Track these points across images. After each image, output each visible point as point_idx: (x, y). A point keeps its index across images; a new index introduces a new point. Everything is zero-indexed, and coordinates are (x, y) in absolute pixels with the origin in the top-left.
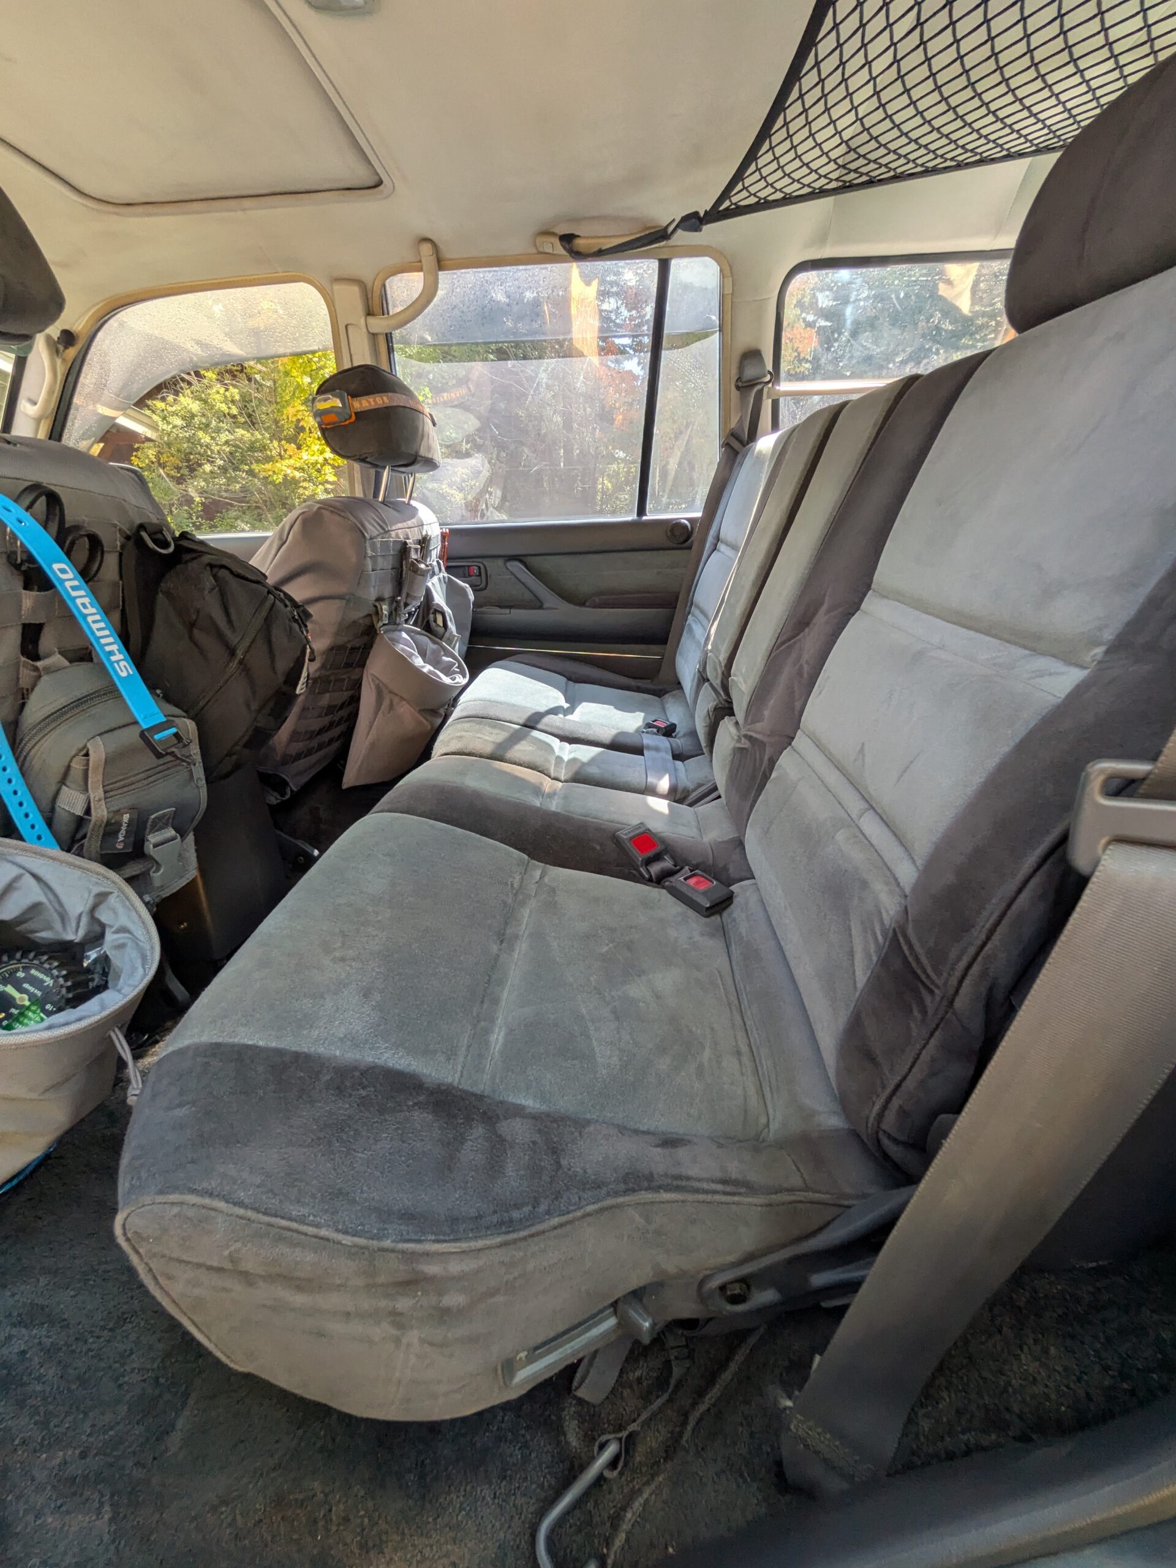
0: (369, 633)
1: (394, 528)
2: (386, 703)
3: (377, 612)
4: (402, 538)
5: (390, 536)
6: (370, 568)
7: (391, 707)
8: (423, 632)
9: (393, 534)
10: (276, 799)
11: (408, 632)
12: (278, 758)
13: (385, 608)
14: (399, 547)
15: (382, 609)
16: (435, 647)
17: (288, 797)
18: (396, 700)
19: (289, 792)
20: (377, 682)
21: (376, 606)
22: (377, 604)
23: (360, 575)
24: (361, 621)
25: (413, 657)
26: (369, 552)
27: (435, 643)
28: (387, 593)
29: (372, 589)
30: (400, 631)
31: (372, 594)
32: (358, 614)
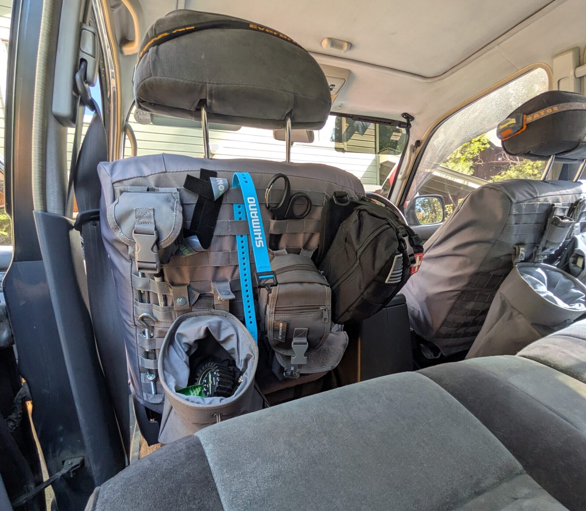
0: (508, 267)
1: (543, 195)
2: (506, 315)
3: (516, 254)
4: (551, 202)
5: (538, 201)
6: (513, 222)
7: (511, 317)
8: (559, 269)
9: (541, 199)
10: (431, 356)
11: (544, 268)
12: (434, 333)
13: (523, 251)
14: (545, 208)
15: (519, 250)
16: (567, 281)
17: (438, 357)
18: (515, 313)
19: (439, 355)
20: (504, 298)
21: (515, 249)
22: (517, 247)
23: (504, 227)
24: (502, 258)
25: (538, 286)
26: (514, 212)
27: (567, 278)
28: (529, 239)
29: (513, 237)
30: (537, 267)
31: (513, 240)
32: (500, 253)
